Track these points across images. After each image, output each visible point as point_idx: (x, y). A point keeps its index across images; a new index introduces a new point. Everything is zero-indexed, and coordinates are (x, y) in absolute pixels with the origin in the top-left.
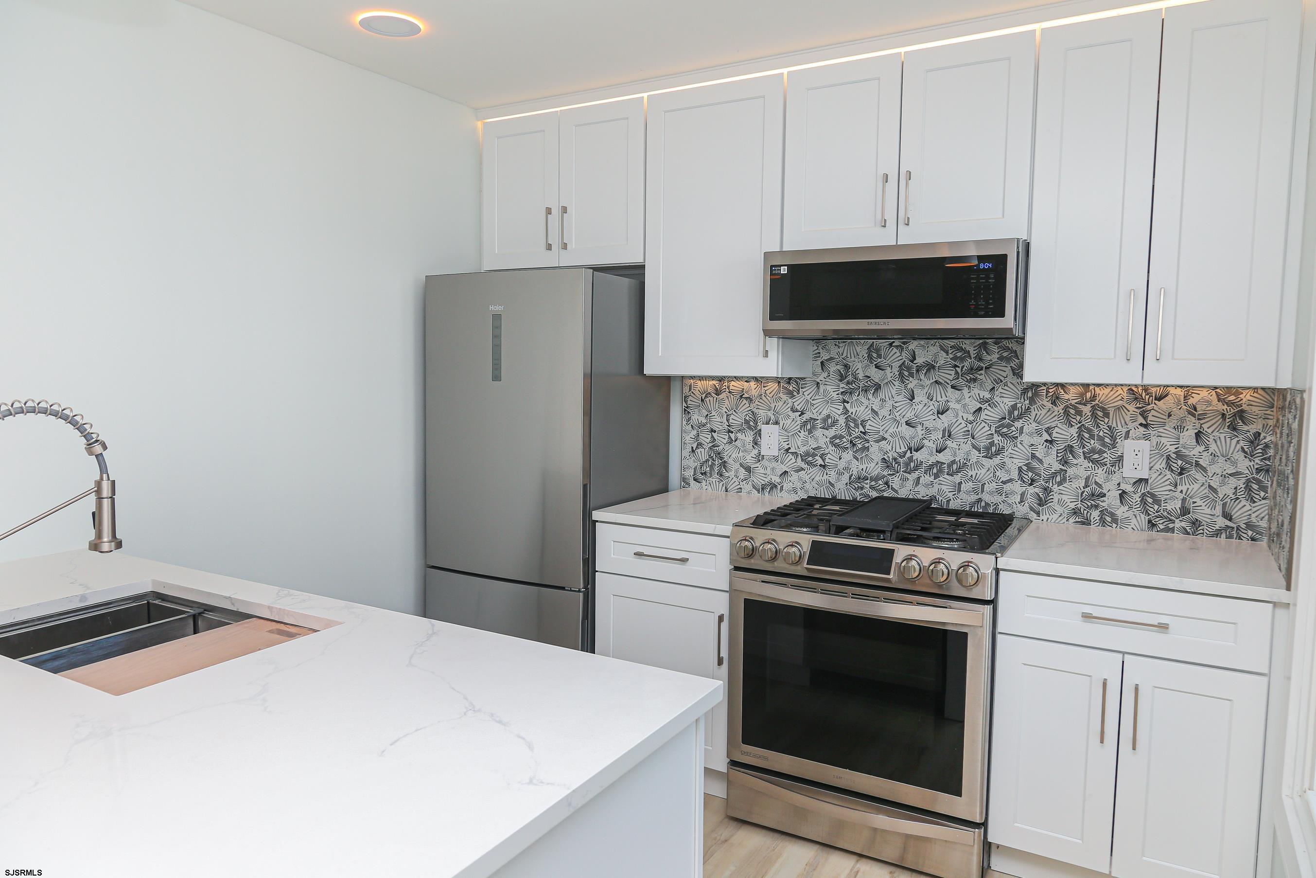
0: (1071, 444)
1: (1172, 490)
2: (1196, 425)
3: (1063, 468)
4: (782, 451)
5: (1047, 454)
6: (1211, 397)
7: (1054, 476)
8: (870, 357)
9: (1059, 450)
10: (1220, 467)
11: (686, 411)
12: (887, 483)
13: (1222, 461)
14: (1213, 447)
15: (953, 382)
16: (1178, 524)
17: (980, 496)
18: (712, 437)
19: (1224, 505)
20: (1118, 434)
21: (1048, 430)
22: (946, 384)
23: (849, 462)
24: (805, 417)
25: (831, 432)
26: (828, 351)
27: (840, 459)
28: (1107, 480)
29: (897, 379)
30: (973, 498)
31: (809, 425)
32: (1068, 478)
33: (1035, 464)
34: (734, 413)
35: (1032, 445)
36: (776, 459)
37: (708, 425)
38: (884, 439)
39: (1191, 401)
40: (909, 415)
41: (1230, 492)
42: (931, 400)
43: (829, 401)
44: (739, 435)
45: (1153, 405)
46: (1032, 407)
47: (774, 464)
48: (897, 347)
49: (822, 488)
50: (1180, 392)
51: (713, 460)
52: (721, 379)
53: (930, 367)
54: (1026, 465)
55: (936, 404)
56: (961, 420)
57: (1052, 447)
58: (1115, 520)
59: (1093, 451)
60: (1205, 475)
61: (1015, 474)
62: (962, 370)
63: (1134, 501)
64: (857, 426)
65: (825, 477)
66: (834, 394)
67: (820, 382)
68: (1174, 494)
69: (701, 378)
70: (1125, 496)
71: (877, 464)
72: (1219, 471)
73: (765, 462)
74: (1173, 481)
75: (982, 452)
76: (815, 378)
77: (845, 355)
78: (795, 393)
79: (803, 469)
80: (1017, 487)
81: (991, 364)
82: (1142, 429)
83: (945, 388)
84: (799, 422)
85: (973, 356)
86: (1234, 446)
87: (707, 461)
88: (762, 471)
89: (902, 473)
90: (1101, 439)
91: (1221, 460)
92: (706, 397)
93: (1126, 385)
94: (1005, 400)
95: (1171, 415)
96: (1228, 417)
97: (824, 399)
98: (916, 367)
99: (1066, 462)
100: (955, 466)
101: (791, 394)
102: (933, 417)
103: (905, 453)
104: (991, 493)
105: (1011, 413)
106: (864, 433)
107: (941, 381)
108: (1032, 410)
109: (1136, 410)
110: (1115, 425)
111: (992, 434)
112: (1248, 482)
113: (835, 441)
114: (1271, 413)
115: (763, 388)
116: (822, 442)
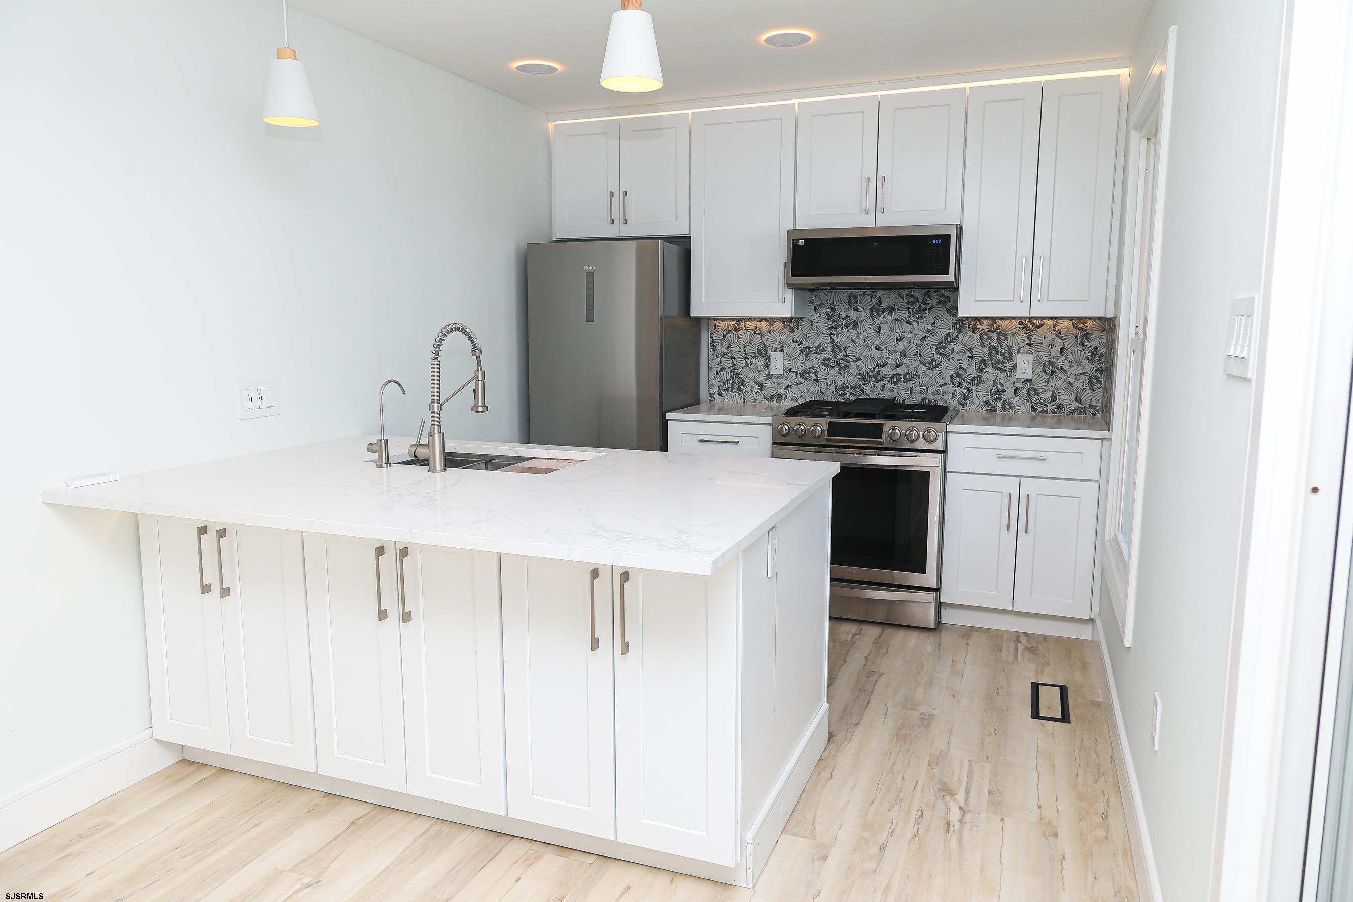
0: (984, 358)
1: (1046, 386)
2: (1061, 343)
3: (979, 374)
4: (786, 371)
5: (969, 366)
6: (1069, 325)
7: (973, 379)
8: (849, 302)
9: (977, 363)
10: (1075, 370)
11: (712, 344)
12: (862, 390)
14: (1070, 357)
15: (907, 319)
16: (1050, 407)
17: (925, 395)
18: (733, 362)
19: (1077, 393)
20: (1014, 351)
21: (970, 350)
22: (902, 320)
23: (835, 377)
24: (803, 346)
25: (822, 356)
26: (820, 298)
28: (1007, 381)
29: (869, 317)
30: (921, 397)
31: (806, 352)
32: (982, 381)
33: (961, 373)
34: (749, 345)
35: (960, 360)
36: (781, 376)
37: (730, 354)
38: (860, 359)
39: (1058, 328)
40: (877, 342)
41: (1080, 385)
42: (893, 331)
43: (821, 334)
44: (753, 360)
45: (1035, 331)
47: (780, 381)
48: (868, 295)
49: (815, 395)
50: (1051, 322)
51: (733, 380)
52: (739, 320)
53: (892, 309)
54: (955, 374)
55: (896, 334)
56: (912, 345)
57: (972, 361)
58: (1011, 407)
59: (998, 362)
60: (1066, 375)
61: (948, 380)
62: (913, 311)
63: (1023, 394)
64: (840, 351)
65: (818, 388)
66: (824, 329)
67: (814, 321)
68: (1047, 388)
69: (723, 319)
70: (1018, 391)
72: (1073, 372)
73: (774, 380)
74: (1046, 380)
75: (926, 366)
76: (810, 318)
77: (831, 301)
78: (795, 329)
79: (801, 383)
80: (950, 389)
81: (933, 306)
82: (1028, 347)
83: (902, 323)
84: (798, 350)
85: (920, 301)
86: (1083, 356)
87: (729, 380)
88: (771, 386)
89: (872, 382)
90: (1003, 354)
91: (1075, 365)
92: (727, 333)
93: (1019, 318)
94: (942, 330)
95: (1046, 337)
96: (1079, 338)
97: (817, 333)
98: (882, 309)
99: (981, 371)
100: (908, 376)
101: (792, 330)
102: (893, 343)
103: (875, 368)
104: (933, 393)
105: (945, 339)
106: (846, 356)
107: (899, 318)
108: (959, 336)
109: (1024, 335)
110: (1011, 345)
111: (933, 354)
112: (1091, 378)
113: (825, 363)
114: (1104, 334)
115: (771, 326)
116: (816, 363)
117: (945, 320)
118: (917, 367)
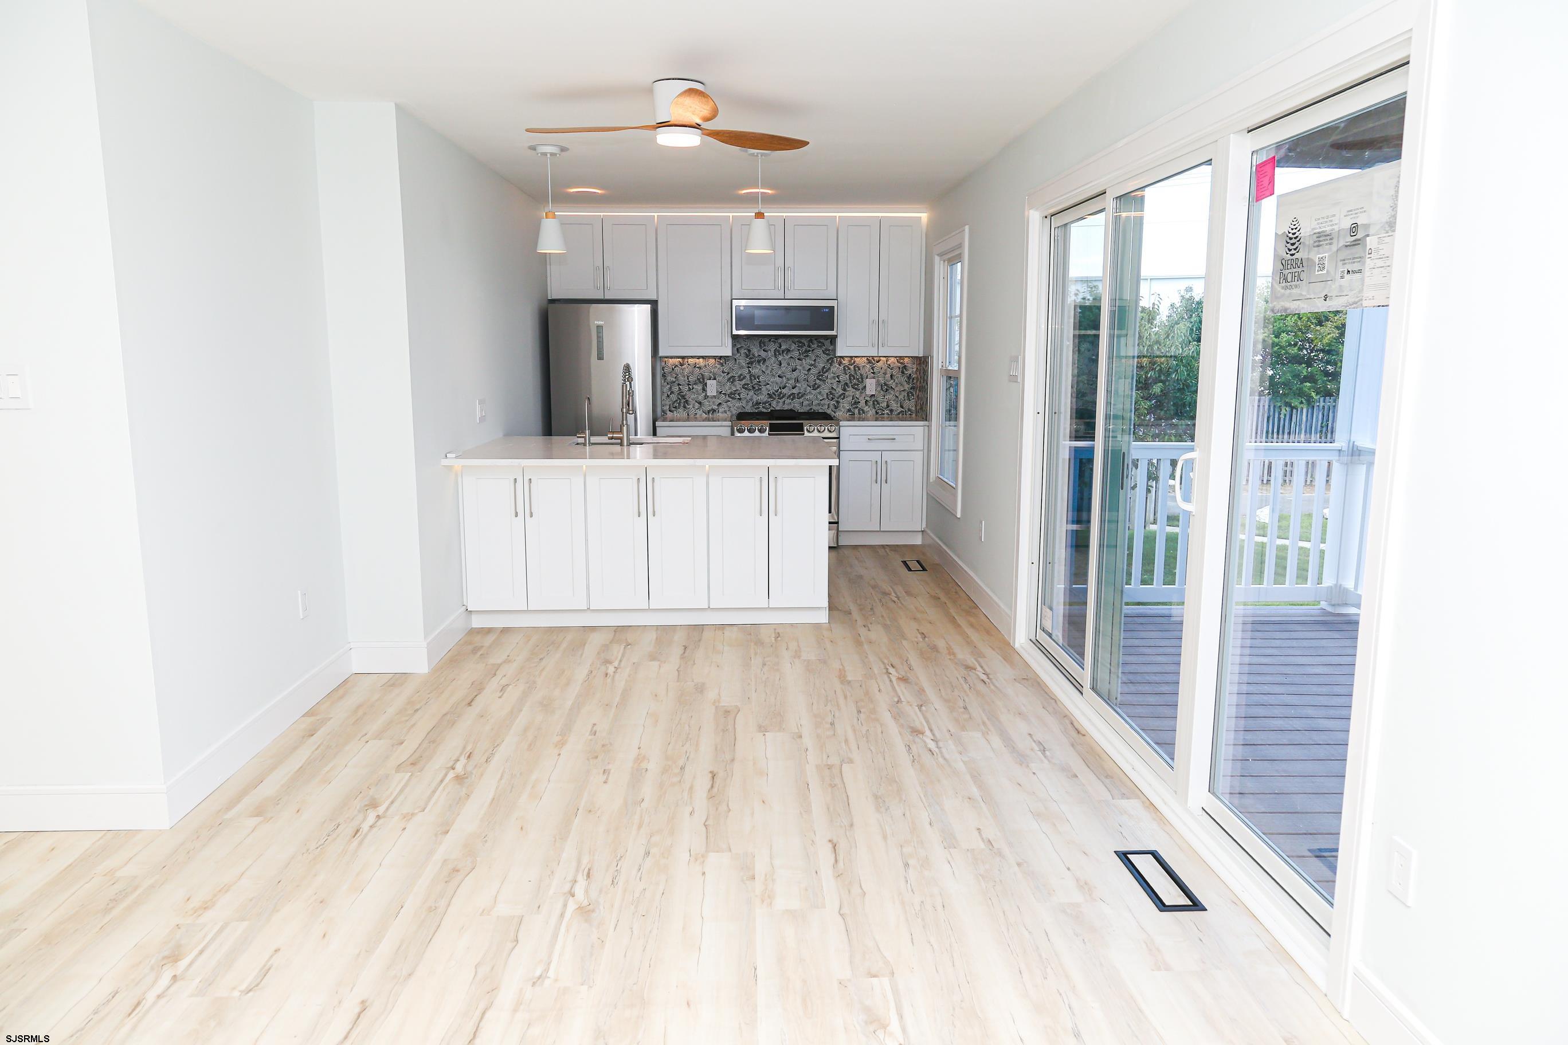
0: (846, 382)
1: (883, 398)
2: (890, 372)
3: (844, 392)
4: (718, 393)
5: (838, 387)
6: (895, 361)
7: (840, 396)
8: (760, 346)
9: (842, 385)
10: (900, 388)
11: (664, 376)
12: (770, 405)
14: (896, 380)
16: (886, 410)
17: (811, 406)
18: (679, 388)
19: (901, 403)
20: (864, 377)
21: (838, 377)
22: (795, 358)
23: (752, 396)
24: (729, 375)
25: (743, 382)
26: (740, 344)
27: (748, 395)
28: (860, 396)
29: (773, 356)
30: (808, 408)
31: (732, 380)
32: (846, 397)
33: (833, 391)
34: (691, 375)
35: (832, 383)
36: (714, 397)
37: (677, 382)
38: (769, 384)
39: (888, 363)
40: (779, 373)
41: (902, 398)
42: (789, 365)
43: (742, 367)
44: (694, 386)
45: (876, 365)
47: (714, 400)
48: (773, 341)
49: (739, 408)
50: (885, 359)
51: (680, 400)
52: (683, 358)
53: (788, 351)
54: (830, 392)
55: (791, 367)
56: (802, 374)
57: (840, 384)
58: (864, 411)
59: (855, 384)
60: (894, 392)
61: (825, 396)
62: (802, 352)
63: (870, 404)
64: (755, 379)
65: (741, 403)
66: (744, 364)
67: (737, 358)
68: (884, 400)
69: (672, 357)
70: (867, 402)
73: (709, 399)
74: (883, 395)
75: (811, 387)
76: (734, 356)
77: (748, 346)
78: (724, 364)
79: (729, 401)
80: (826, 402)
81: (814, 349)
83: (795, 360)
84: (726, 378)
85: (806, 345)
86: (903, 379)
87: (677, 401)
88: (707, 404)
89: (776, 399)
90: (858, 379)
91: (899, 385)
92: (675, 367)
93: (866, 357)
94: (822, 364)
95: (882, 368)
96: (901, 368)
97: (739, 366)
98: (782, 350)
99: (845, 390)
100: (800, 395)
101: (722, 365)
102: (790, 373)
103: (778, 390)
104: (816, 405)
105: (823, 370)
106: (759, 382)
108: (832, 368)
109: (870, 366)
110: (862, 373)
111: (815, 380)
112: (908, 393)
113: (745, 387)
114: (914, 366)
115: (707, 361)
116: (739, 387)
117: (822, 357)
118: (806, 388)
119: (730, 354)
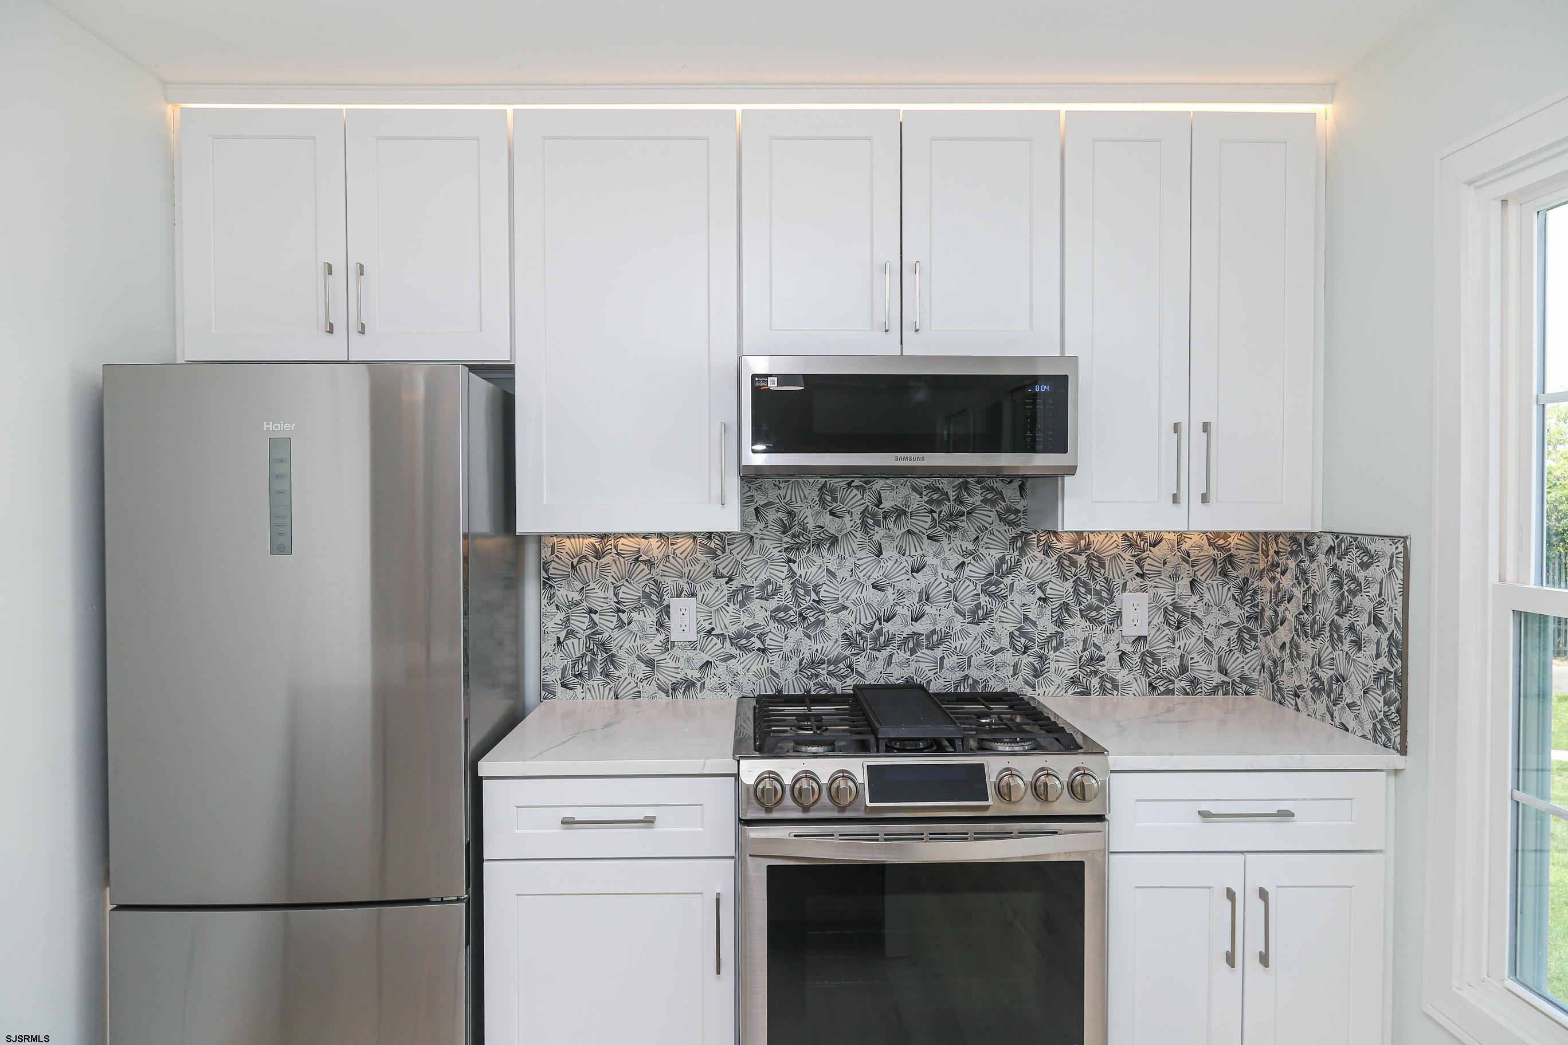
0: (1066, 601)
1: (1170, 647)
2: (1191, 572)
3: (1059, 630)
4: (702, 633)
5: (1041, 615)
6: (1202, 542)
7: (1049, 639)
8: (822, 501)
9: (1054, 609)
11: (546, 584)
12: (850, 666)
13: (1215, 611)
14: (1207, 596)
15: (930, 531)
16: (1178, 684)
17: (966, 672)
18: (592, 620)
19: (1220, 659)
20: (1116, 587)
21: (1042, 586)
22: (921, 534)
23: (799, 642)
24: (735, 584)
25: (773, 603)
26: (765, 492)
27: (786, 638)
28: (1106, 640)
29: (859, 529)
30: (959, 675)
31: (741, 596)
32: (1065, 642)
33: (1028, 628)
34: (626, 584)
35: (1025, 604)
36: (693, 645)
37: (585, 603)
38: (845, 608)
39: (1185, 546)
40: (877, 575)
41: (1224, 644)
42: (904, 555)
43: (769, 561)
44: (634, 615)
45: (1148, 552)
46: (1022, 559)
47: (690, 653)
49: (761, 681)
50: (1173, 537)
51: (594, 654)
52: (603, 537)
53: (900, 513)
54: (1019, 629)
55: (910, 559)
56: (941, 579)
57: (1046, 606)
58: (1116, 687)
59: (1090, 608)
60: (1201, 627)
61: (1006, 642)
62: (939, 517)
63: (1134, 663)
64: (807, 593)
65: (766, 665)
66: (775, 552)
67: (755, 536)
68: (1172, 651)
69: (570, 535)
70: (1124, 657)
71: (836, 642)
72: (1213, 622)
73: (676, 652)
74: (1170, 636)
75: (967, 617)
76: (747, 530)
77: (788, 498)
78: (719, 552)
79: (733, 657)
80: (1009, 657)
81: (974, 508)
82: (1139, 580)
83: (920, 539)
84: (725, 592)
85: (952, 498)
86: (1226, 592)
87: (583, 656)
88: (672, 664)
89: (869, 651)
90: (1098, 593)
91: (1215, 609)
92: (579, 561)
93: (1121, 531)
94: (992, 552)
95: (1166, 563)
96: (1218, 563)
97: (760, 559)
98: (883, 513)
99: (1062, 623)
100: (935, 638)
101: (713, 554)
102: (906, 577)
103: (873, 624)
104: (979, 667)
105: (999, 567)
106: (818, 602)
107: (915, 530)
108: (1023, 563)
109: (1132, 559)
110: (1111, 577)
111: (978, 595)
112: (1240, 631)
113: (778, 616)
114: (1257, 557)
115: (670, 547)
116: (760, 617)
117: (996, 533)
118: (950, 620)
119: (733, 524)
